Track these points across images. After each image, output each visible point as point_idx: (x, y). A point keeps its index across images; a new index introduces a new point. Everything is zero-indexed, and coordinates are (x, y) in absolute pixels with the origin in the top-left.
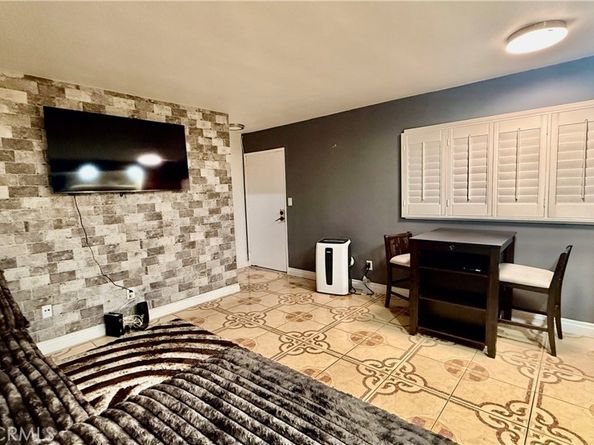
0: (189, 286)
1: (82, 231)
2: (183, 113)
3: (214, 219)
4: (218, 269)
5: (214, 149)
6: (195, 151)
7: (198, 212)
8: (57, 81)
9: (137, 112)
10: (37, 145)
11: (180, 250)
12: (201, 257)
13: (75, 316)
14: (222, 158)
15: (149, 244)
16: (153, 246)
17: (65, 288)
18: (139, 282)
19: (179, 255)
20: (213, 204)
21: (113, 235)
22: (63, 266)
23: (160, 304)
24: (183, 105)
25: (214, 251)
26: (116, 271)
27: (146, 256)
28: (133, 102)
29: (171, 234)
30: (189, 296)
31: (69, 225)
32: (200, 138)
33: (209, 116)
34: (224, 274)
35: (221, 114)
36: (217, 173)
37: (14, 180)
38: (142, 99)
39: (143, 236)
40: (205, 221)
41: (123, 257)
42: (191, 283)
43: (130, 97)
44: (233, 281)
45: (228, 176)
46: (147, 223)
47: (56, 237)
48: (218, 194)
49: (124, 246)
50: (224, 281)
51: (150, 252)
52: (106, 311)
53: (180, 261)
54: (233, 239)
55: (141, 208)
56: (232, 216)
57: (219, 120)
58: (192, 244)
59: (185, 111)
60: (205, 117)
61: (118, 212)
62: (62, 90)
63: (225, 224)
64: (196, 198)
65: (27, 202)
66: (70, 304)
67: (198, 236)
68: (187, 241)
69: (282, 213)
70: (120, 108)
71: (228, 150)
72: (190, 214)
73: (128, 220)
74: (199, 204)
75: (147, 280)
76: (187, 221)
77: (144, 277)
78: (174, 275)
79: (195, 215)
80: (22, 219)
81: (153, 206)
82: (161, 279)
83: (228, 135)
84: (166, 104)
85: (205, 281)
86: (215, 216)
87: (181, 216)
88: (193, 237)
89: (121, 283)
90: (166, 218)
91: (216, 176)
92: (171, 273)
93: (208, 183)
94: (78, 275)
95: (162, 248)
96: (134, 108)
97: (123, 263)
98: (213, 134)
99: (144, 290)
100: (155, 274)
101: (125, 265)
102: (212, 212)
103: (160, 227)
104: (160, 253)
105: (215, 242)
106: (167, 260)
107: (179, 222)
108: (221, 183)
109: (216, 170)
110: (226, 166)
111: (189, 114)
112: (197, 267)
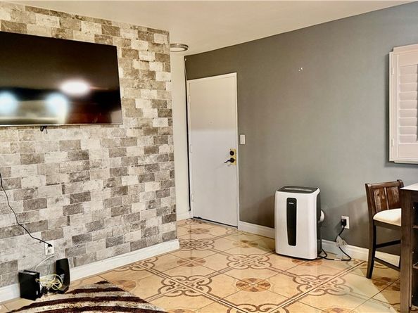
0: (118, 241)
2: (115, 31)
3: (151, 159)
4: (154, 221)
5: (152, 74)
6: (129, 77)
7: (132, 151)
9: (63, 31)
11: (109, 197)
12: (133, 205)
14: (162, 86)
15: (72, 189)
16: (77, 192)
18: (59, 235)
19: (107, 203)
20: (149, 141)
21: (31, 178)
23: (83, 262)
24: (115, 21)
25: (150, 198)
26: (33, 220)
27: (68, 203)
28: (58, 19)
29: (99, 177)
30: (118, 253)
32: (135, 61)
33: (146, 34)
34: (161, 227)
35: (160, 32)
36: (156, 104)
38: (68, 15)
39: (65, 179)
40: (140, 162)
41: (42, 203)
42: (121, 238)
43: (55, 13)
44: (171, 236)
45: (169, 107)
46: (72, 164)
48: (155, 130)
49: (43, 191)
50: (161, 235)
51: (73, 198)
52: (21, 268)
53: (109, 210)
54: (172, 184)
55: (64, 145)
56: (172, 156)
57: (158, 38)
58: (124, 190)
59: (117, 29)
60: (141, 36)
61: (38, 150)
63: (164, 165)
64: (130, 133)
67: (131, 180)
68: (118, 186)
69: (232, 153)
71: (168, 75)
72: (122, 153)
73: (49, 160)
74: (133, 141)
75: (70, 232)
76: (118, 161)
77: (66, 229)
78: (101, 227)
79: (128, 155)
81: (79, 143)
82: (85, 231)
83: (168, 57)
84: (96, 21)
85: (137, 235)
86: (152, 156)
87: (111, 155)
88: (125, 181)
89: (38, 235)
90: (93, 157)
91: (154, 107)
92: (97, 225)
93: (145, 115)
95: (88, 193)
96: (58, 26)
97: (42, 211)
98: (150, 57)
99: (65, 244)
100: (79, 225)
102: (149, 151)
103: (86, 168)
104: (85, 200)
105: (151, 187)
106: (94, 208)
107: (109, 163)
108: (159, 116)
109: (153, 101)
110: (166, 95)
111: (122, 33)
112: (129, 218)
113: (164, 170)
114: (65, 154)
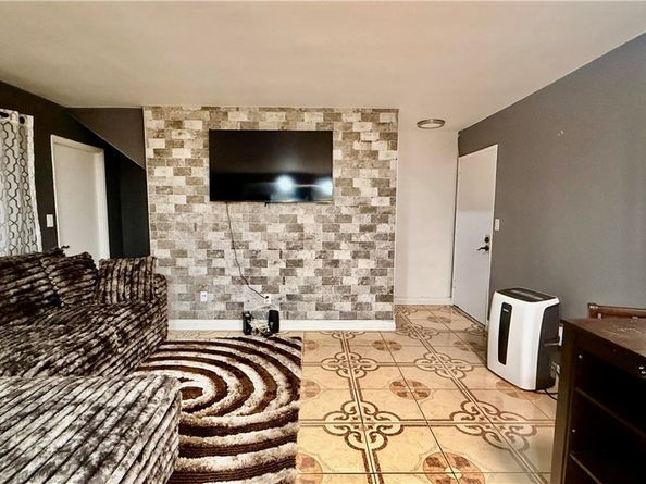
0: (328, 307)
1: (231, 235)
2: (338, 117)
3: (367, 237)
4: (366, 297)
5: (374, 154)
6: (348, 158)
7: (345, 228)
8: (223, 108)
9: (287, 123)
10: (206, 162)
11: (321, 267)
12: (345, 278)
13: (222, 306)
14: (385, 164)
15: (288, 255)
16: (292, 258)
17: (218, 281)
18: (276, 291)
19: (319, 272)
20: (367, 219)
21: (258, 243)
22: (218, 263)
23: (294, 317)
24: (337, 108)
25: (363, 274)
26: (256, 275)
27: (284, 267)
28: (284, 114)
29: (312, 249)
30: (327, 318)
31: (222, 229)
32: (356, 143)
33: (370, 115)
34: (374, 305)
35: (388, 111)
36: (375, 183)
37: (190, 190)
38: (294, 109)
39: (283, 246)
40: (354, 239)
41: (263, 263)
42: (330, 305)
43: (282, 109)
44: (385, 316)
45: (392, 186)
46: (288, 234)
47: (216, 239)
48: (374, 209)
49: (265, 254)
50: (373, 312)
51: (289, 263)
52: (245, 309)
53: (320, 278)
54: (391, 265)
55: (283, 219)
56: (392, 236)
57: (384, 118)
58: (336, 263)
59: (340, 114)
60: (365, 117)
61: (263, 220)
62: (226, 114)
63: (380, 244)
64: (345, 211)
65: (198, 208)
66: (219, 295)
67: (343, 254)
68: (330, 258)
69: (487, 240)
70: (271, 122)
71: (394, 154)
72: (335, 229)
73: (270, 229)
74: (348, 219)
75: (284, 290)
76: (332, 237)
77: (281, 287)
78: (312, 292)
79: (341, 231)
80: (193, 221)
81: (295, 217)
82: (297, 292)
83: (396, 135)
84: (318, 110)
85: (347, 306)
86: (367, 234)
87: (324, 231)
88: (337, 255)
89: (259, 288)
90: (308, 231)
91: (374, 186)
92: (309, 289)
93: (363, 194)
94: (227, 272)
95: (301, 261)
96: (284, 120)
97: (263, 269)
98: (374, 137)
99: (280, 299)
100: (292, 286)
101: (265, 272)
102: (363, 229)
103: (301, 239)
104: (298, 266)
105: (364, 265)
106: (306, 275)
107: (323, 237)
108: (380, 195)
109: (374, 180)
110: (389, 174)
111: (344, 117)
112: (339, 288)
113: (381, 249)
114: (283, 226)
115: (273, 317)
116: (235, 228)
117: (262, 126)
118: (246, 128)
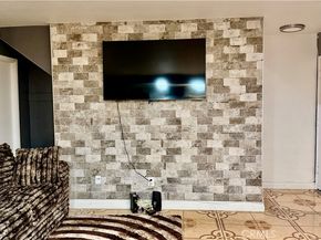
0: (203, 190)
1: (121, 128)
2: (209, 26)
3: (236, 128)
6: (219, 61)
7: (216, 120)
8: (113, 22)
9: (167, 34)
10: (100, 68)
11: (196, 154)
12: (217, 164)
13: (113, 188)
14: (252, 65)
15: (168, 144)
16: (172, 147)
17: (110, 166)
18: (158, 175)
19: (195, 158)
20: (236, 113)
21: (142, 134)
22: (110, 151)
23: (174, 198)
24: (209, 18)
25: (233, 161)
26: (141, 161)
27: (165, 154)
28: (164, 25)
29: (188, 138)
31: (114, 123)
32: (225, 47)
33: (238, 24)
34: (244, 188)
35: (254, 19)
36: (243, 81)
37: (87, 91)
38: (171, 22)
39: (164, 137)
40: (225, 130)
41: (146, 151)
42: (205, 188)
43: (162, 22)
44: (256, 199)
45: (258, 84)
46: (169, 127)
47: (109, 131)
48: (242, 104)
49: (149, 143)
50: (244, 195)
51: (168, 150)
52: (133, 191)
53: (196, 164)
54: (258, 152)
55: (163, 114)
56: (259, 128)
57: (250, 25)
58: (209, 151)
59: (211, 24)
60: (233, 25)
61: (147, 115)
62: (116, 28)
63: (248, 134)
64: (216, 106)
65: (94, 106)
66: (111, 178)
67: (216, 143)
68: (204, 147)
70: (153, 33)
71: (260, 55)
72: (208, 122)
73: (154, 122)
74: (219, 112)
75: (166, 174)
76: (205, 128)
77: (163, 171)
78: (189, 175)
79: (214, 124)
80: (90, 116)
81: (174, 112)
82: (176, 176)
83: (261, 39)
84: (193, 21)
85: (220, 189)
86: (237, 126)
87: (199, 123)
88: (210, 144)
89: (144, 172)
90: (184, 123)
91: (242, 84)
92: (186, 173)
93: (232, 92)
94: (117, 159)
95: (179, 149)
96: (164, 31)
97: (147, 156)
98: (241, 42)
99: (162, 182)
100: (172, 171)
101: (148, 158)
102: (233, 121)
103: (179, 131)
104: (177, 153)
105: (235, 153)
106: (184, 161)
107: (197, 129)
108: (247, 92)
109: (242, 79)
110: (256, 73)
111: (215, 27)
112: (212, 173)
113: (250, 139)
114: (164, 120)
115: (156, 197)
116: (125, 121)
117: (146, 37)
118: (132, 39)
